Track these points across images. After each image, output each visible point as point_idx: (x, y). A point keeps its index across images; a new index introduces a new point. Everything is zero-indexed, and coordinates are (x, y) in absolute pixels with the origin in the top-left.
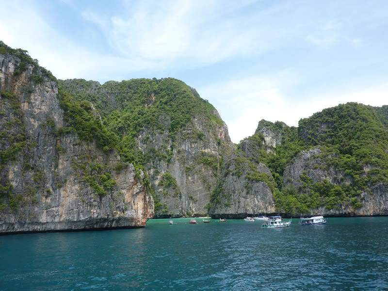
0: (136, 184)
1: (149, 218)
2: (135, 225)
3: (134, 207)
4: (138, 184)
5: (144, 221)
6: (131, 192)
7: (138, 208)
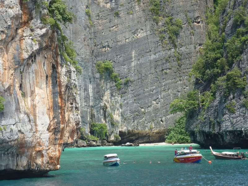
0: (26, 23)
1: (70, 141)
2: (29, 165)
3: (22, 104)
4: (32, 23)
5: (55, 152)
6: (11, 50)
7: (34, 106)
